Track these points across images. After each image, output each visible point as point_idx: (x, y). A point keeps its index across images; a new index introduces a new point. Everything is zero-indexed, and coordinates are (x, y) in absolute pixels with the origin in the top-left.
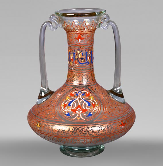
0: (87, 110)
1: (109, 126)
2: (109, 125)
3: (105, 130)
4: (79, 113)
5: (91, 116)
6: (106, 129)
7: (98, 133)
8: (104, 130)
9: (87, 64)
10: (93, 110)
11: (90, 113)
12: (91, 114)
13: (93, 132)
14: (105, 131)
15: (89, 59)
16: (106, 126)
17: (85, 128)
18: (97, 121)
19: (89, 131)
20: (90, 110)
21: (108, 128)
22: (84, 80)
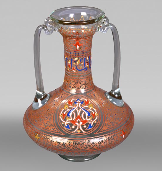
1: (110, 138)
2: (110, 137)
3: (106, 142)
4: (79, 125)
5: (92, 128)
7: (99, 146)
8: (105, 142)
9: (85, 70)
10: (93, 121)
12: (92, 125)
15: (87, 65)
16: (107, 138)
17: (86, 142)
18: (98, 133)
19: (90, 145)
20: (90, 121)
21: (109, 140)
22: (82, 87)
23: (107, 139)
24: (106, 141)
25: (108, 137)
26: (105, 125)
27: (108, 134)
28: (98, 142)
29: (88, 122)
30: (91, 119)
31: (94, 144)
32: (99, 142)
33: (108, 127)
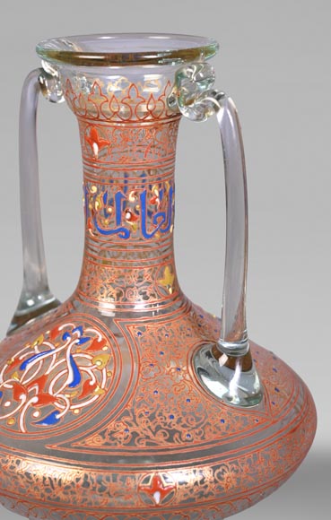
0: (54, 399)
1: (92, 480)
2: (94, 477)
3: (72, 489)
4: (25, 404)
5: (51, 426)
6: (78, 486)
7: (47, 495)
8: (68, 487)
9: (121, 237)
10: (72, 407)
11: (58, 412)
12: (58, 417)
13: (31, 483)
14: (73, 493)
15: (129, 220)
16: (82, 476)
17: (10, 464)
18: (59, 449)
19: (19, 477)
20: (63, 402)
21: (86, 484)
22: (106, 292)
23: (78, 480)
24: (73, 483)
25: (86, 476)
26: (102, 434)
27: (91, 464)
28: (44, 479)
29: (56, 404)
30: (69, 398)
31: (31, 479)
32: (47, 476)
33: (107, 444)
